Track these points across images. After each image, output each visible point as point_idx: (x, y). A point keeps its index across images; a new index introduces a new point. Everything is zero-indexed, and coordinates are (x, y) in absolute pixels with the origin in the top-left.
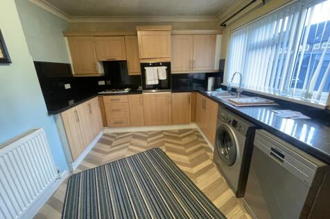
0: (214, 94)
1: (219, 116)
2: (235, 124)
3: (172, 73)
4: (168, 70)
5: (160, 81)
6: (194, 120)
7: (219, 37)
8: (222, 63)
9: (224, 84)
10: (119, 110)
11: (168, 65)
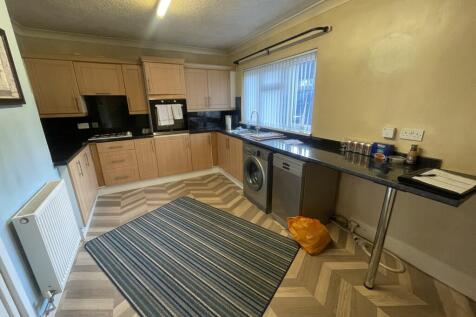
0: (236, 132)
1: (245, 151)
2: (259, 154)
3: (189, 111)
4: (184, 109)
5: (175, 120)
6: (216, 163)
7: (232, 74)
8: (238, 100)
9: (242, 122)
10: (122, 161)
11: (183, 102)
